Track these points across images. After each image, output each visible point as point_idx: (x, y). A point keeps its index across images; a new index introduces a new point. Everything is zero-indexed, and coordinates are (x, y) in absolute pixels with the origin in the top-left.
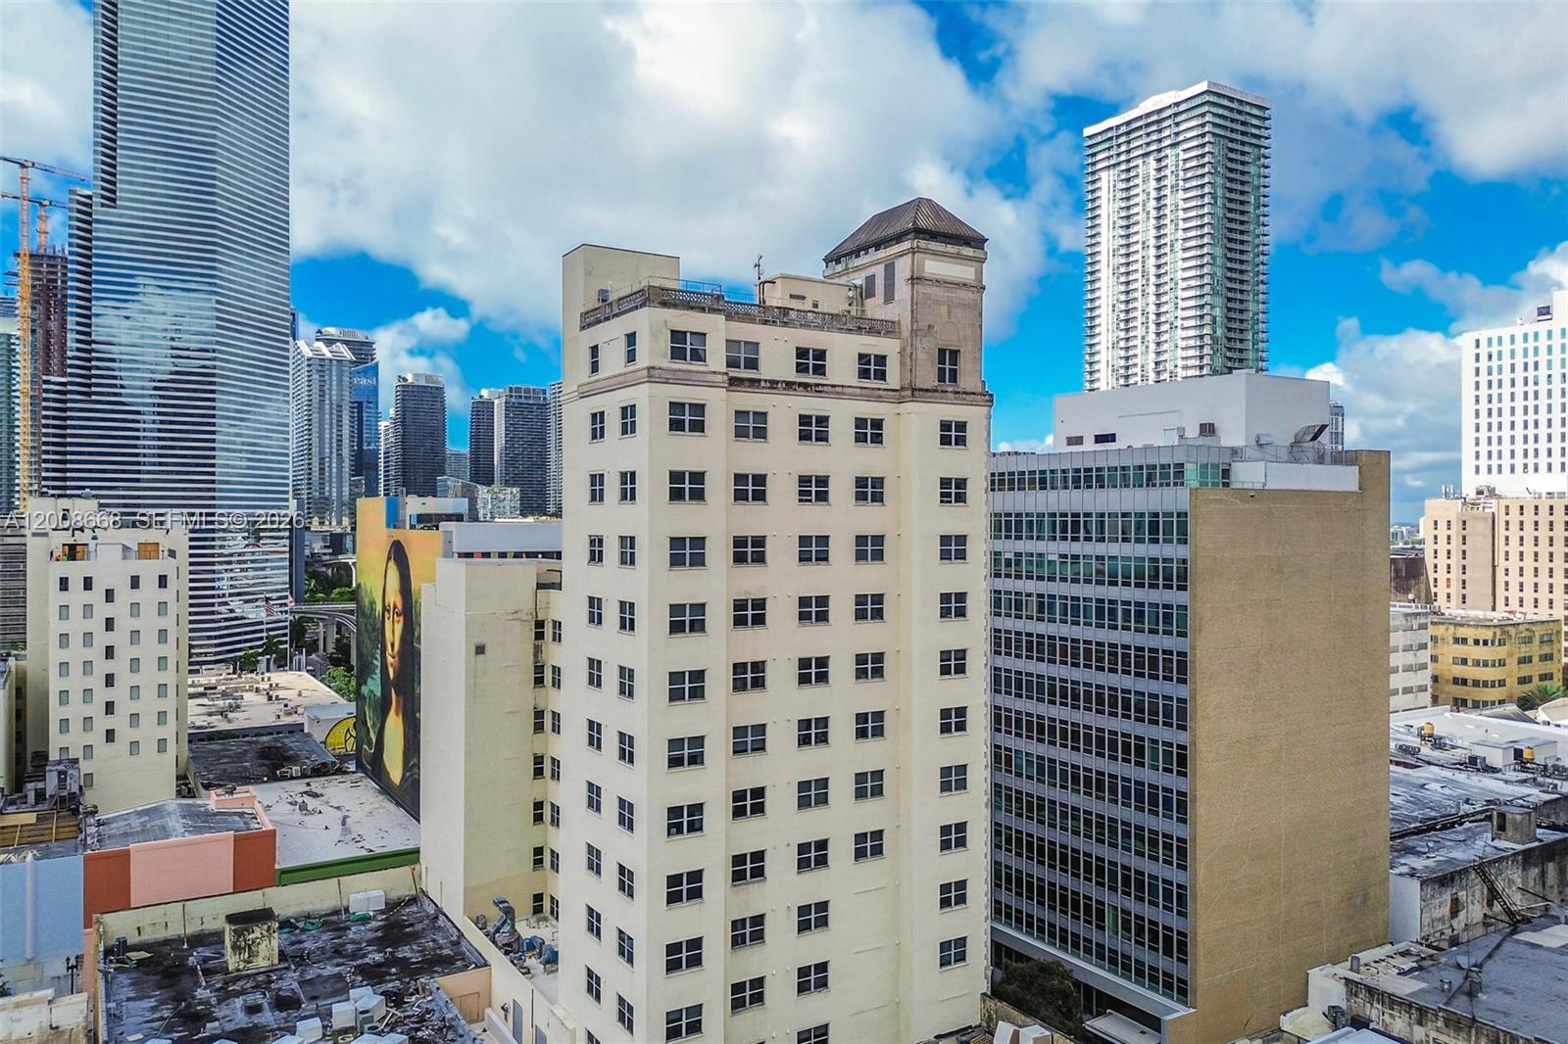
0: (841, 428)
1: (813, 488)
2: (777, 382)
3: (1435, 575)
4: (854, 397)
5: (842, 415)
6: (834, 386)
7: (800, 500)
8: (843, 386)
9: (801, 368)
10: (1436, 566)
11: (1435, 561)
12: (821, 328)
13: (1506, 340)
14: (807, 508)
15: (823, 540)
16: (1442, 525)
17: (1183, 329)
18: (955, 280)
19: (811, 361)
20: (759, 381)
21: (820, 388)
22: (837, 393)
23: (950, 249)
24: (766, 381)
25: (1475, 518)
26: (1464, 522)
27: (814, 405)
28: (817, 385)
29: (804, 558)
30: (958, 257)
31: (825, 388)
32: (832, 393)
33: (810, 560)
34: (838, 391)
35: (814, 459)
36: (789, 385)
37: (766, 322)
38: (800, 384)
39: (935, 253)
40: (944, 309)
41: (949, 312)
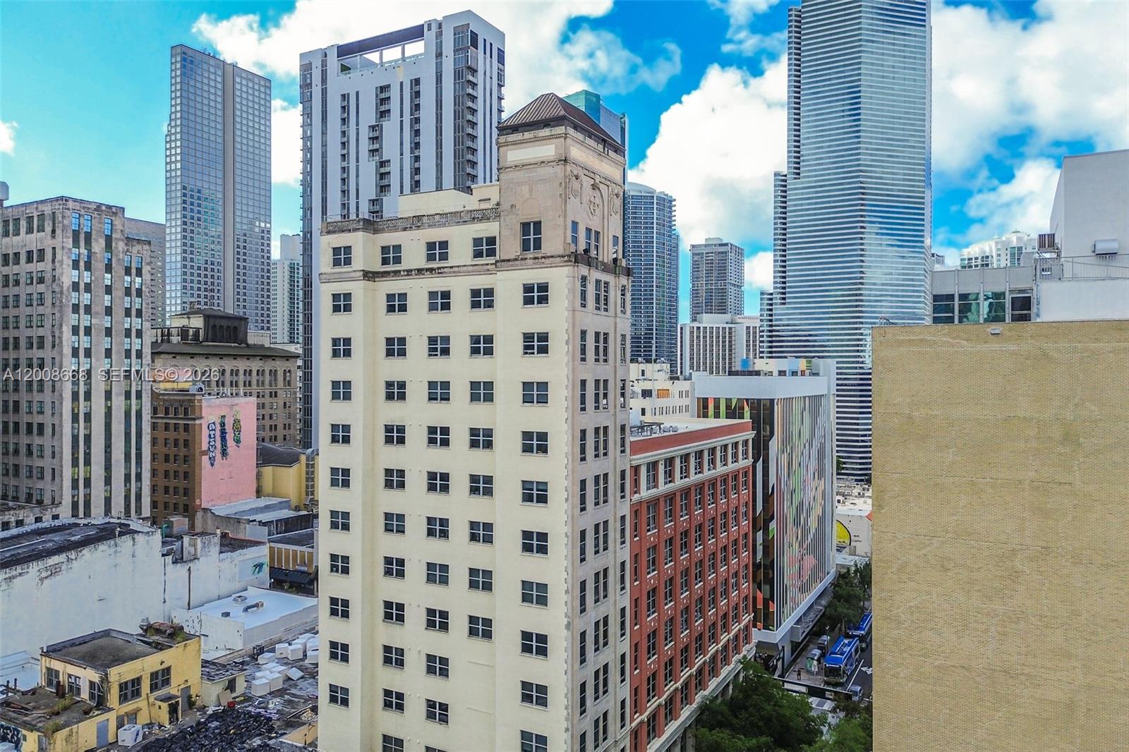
0: (461, 299)
1: (438, 346)
2: (411, 271)
4: (469, 274)
5: (460, 288)
6: (451, 267)
7: (430, 355)
8: (458, 266)
9: (431, 258)
12: (444, 225)
14: (434, 360)
15: (446, 385)
18: (533, 161)
19: (438, 250)
20: (400, 271)
21: (442, 270)
22: (454, 272)
23: (527, 135)
24: (404, 271)
27: (438, 284)
28: (439, 268)
29: (432, 398)
30: (536, 140)
31: (446, 270)
32: (450, 272)
33: (436, 399)
34: (455, 271)
35: (439, 324)
36: (420, 271)
37: (405, 229)
38: (427, 270)
39: (514, 143)
40: (525, 189)
41: (531, 191)
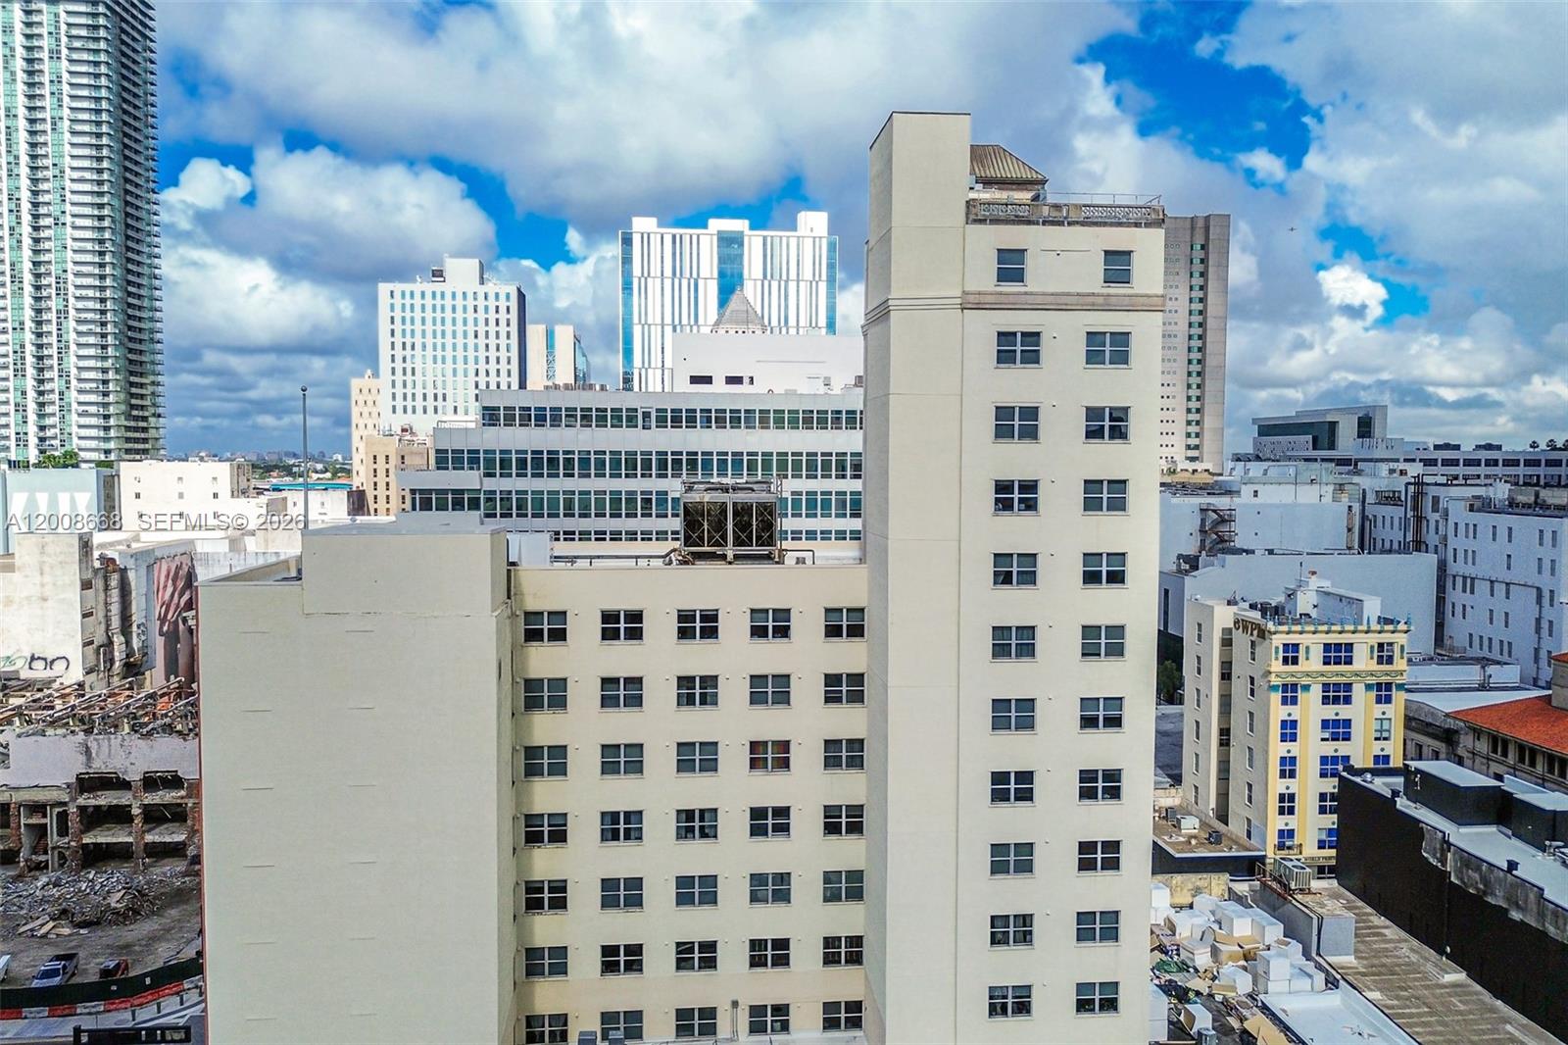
3: (376, 506)
10: (376, 497)
11: (376, 493)
13: (417, 295)
16: (381, 460)
17: (74, 228)
25: (412, 453)
26: (403, 457)
